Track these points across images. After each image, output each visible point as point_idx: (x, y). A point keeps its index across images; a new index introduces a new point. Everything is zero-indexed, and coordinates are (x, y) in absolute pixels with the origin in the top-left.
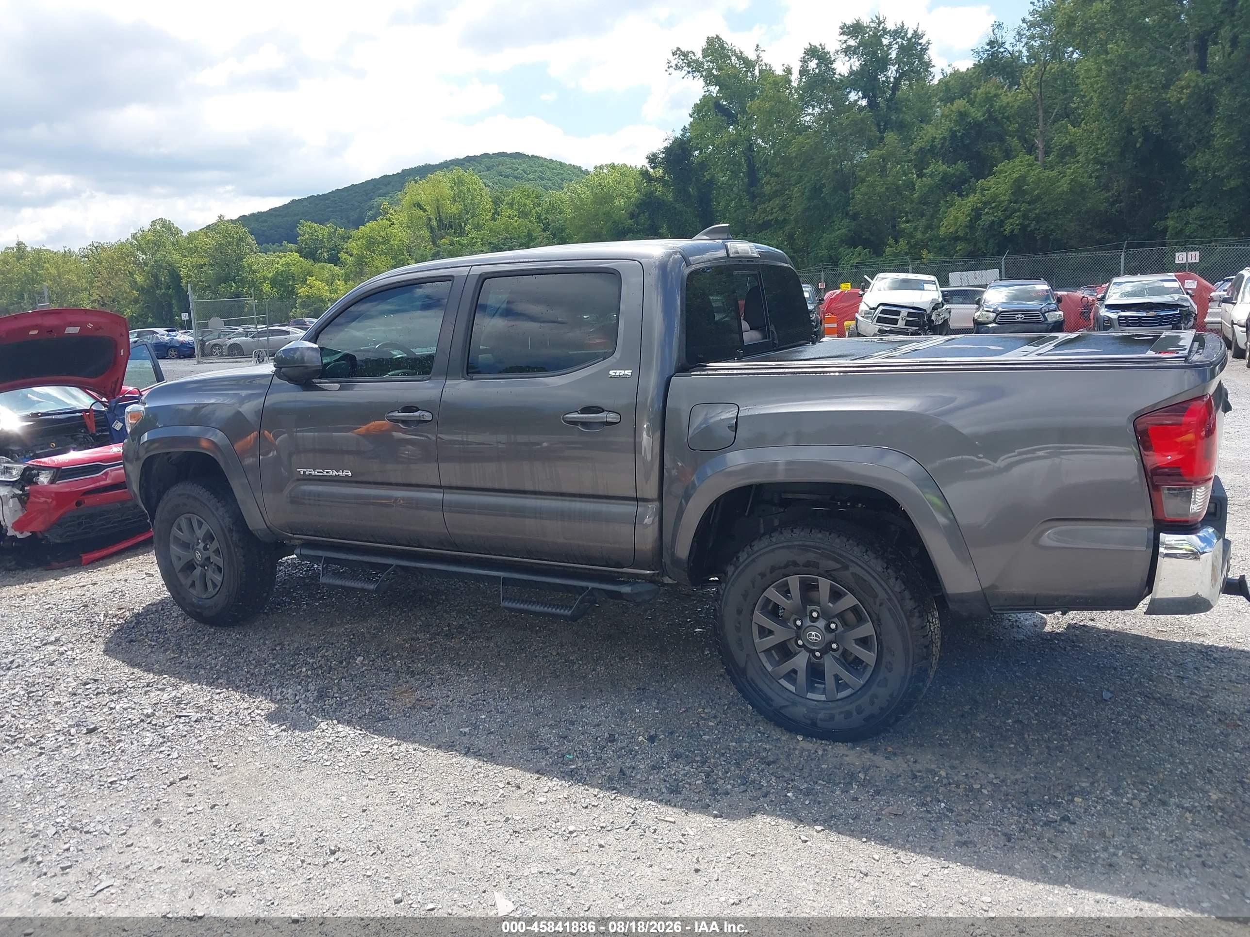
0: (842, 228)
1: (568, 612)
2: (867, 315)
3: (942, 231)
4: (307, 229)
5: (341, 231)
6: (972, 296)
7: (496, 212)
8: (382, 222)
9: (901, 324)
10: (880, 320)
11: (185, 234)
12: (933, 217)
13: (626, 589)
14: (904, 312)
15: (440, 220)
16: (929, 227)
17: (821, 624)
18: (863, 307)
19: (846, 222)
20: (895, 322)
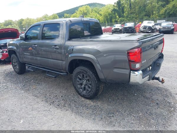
0: (144, 13)
1: (54, 77)
2: (142, 28)
3: (160, 14)
4: (65, 15)
5: (70, 15)
6: (160, 24)
7: (92, 12)
8: (76, 14)
9: (147, 29)
10: (143, 28)
11: (49, 16)
12: (159, 11)
13: (62, 74)
14: (148, 27)
15: (84, 13)
16: (158, 13)
17: (85, 81)
18: (141, 26)
19: (145, 12)
20: (146, 29)
